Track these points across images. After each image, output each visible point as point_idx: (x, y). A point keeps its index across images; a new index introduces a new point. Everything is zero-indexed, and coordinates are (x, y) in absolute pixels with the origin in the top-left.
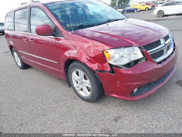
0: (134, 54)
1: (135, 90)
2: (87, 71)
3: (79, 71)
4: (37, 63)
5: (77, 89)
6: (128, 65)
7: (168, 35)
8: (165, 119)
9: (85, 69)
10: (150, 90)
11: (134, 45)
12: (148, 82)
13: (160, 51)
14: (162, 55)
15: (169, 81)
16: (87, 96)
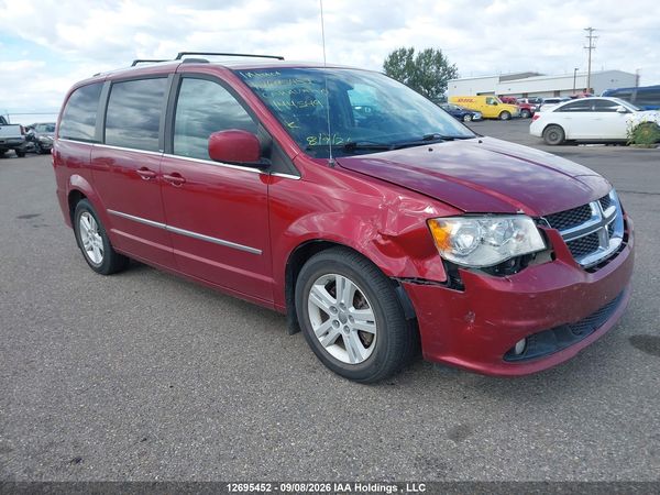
0: (518, 237)
1: (520, 346)
2: (369, 278)
3: (339, 278)
4: (176, 251)
5: (321, 339)
6: (500, 269)
7: (608, 196)
8: (609, 437)
9: (364, 273)
10: (559, 349)
11: (521, 211)
12: (559, 323)
13: (590, 236)
14: (596, 249)
15: (607, 334)
16: (357, 362)
